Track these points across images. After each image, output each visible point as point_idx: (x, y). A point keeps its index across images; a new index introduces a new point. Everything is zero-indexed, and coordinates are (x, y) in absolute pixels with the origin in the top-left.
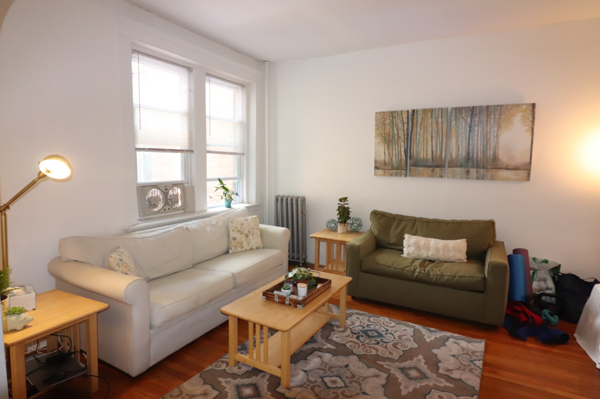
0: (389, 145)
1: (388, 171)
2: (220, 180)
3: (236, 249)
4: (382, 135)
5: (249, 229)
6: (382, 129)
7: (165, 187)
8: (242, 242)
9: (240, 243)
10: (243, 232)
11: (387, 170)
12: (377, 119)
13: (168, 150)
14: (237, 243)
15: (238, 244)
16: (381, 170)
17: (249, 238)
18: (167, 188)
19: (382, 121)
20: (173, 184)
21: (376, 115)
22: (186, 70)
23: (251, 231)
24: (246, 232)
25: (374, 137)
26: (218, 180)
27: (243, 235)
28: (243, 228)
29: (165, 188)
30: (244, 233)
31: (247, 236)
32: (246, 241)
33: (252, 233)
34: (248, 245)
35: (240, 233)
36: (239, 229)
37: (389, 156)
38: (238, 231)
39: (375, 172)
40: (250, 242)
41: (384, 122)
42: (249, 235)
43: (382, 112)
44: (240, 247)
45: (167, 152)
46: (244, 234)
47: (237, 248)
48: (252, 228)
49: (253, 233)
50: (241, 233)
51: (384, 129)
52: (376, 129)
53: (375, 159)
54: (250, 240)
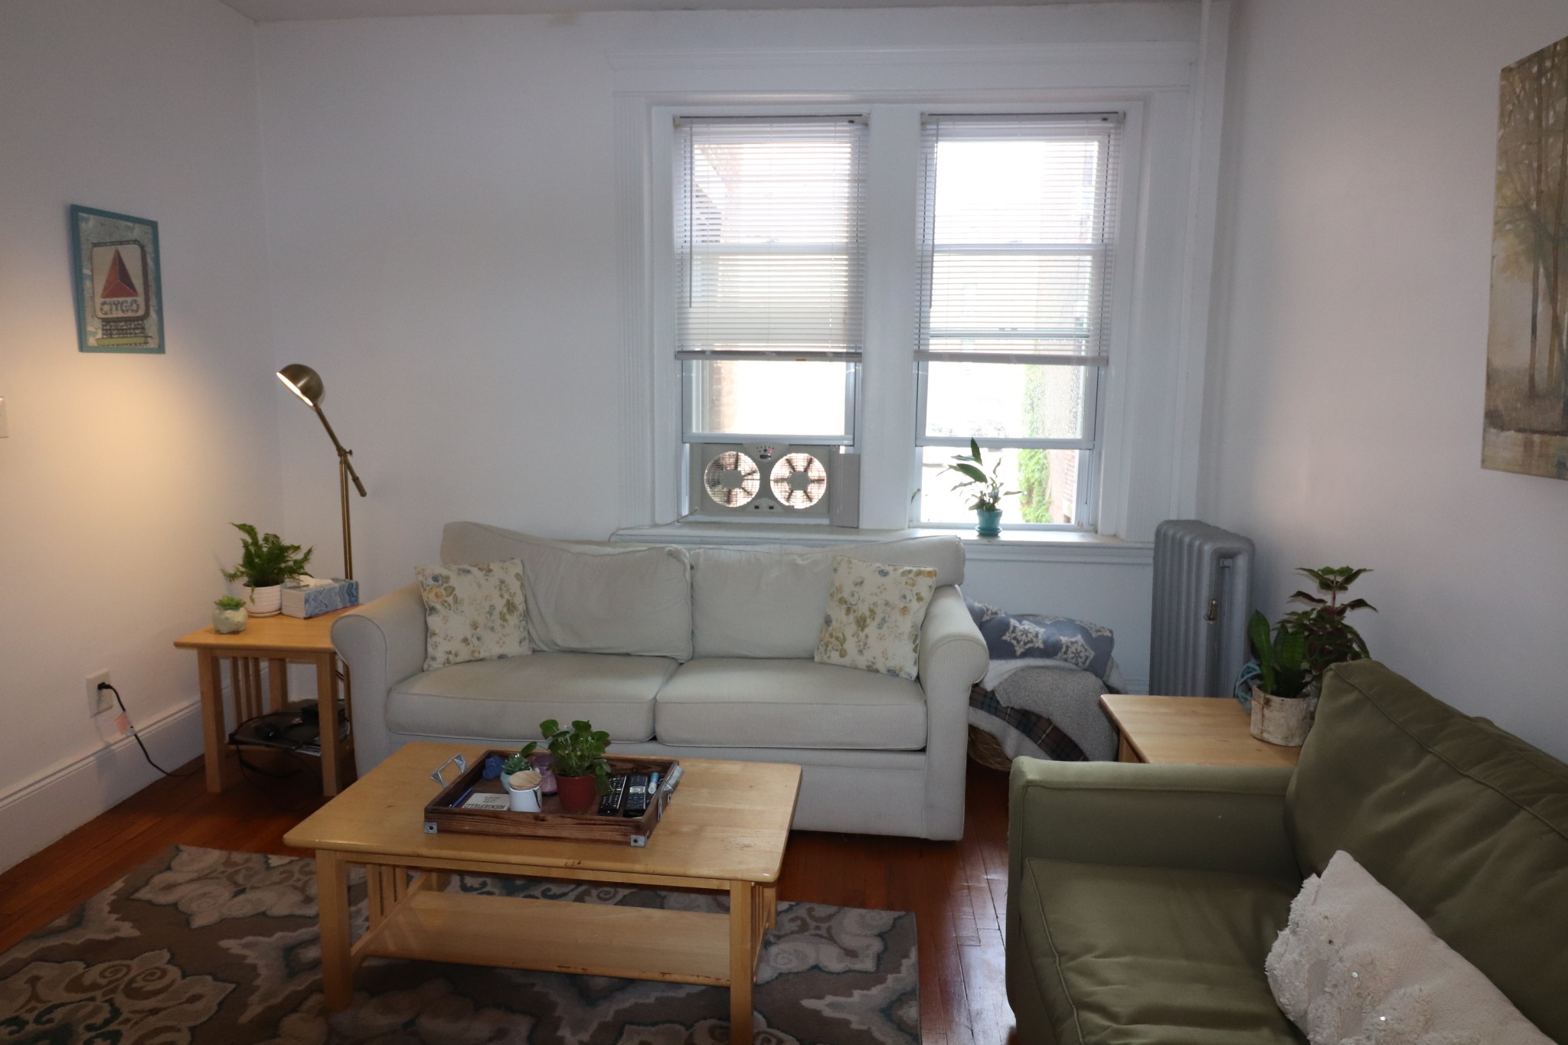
0: (1556, 266)
1: (1547, 438)
2: (974, 445)
3: (828, 655)
4: (1527, 206)
5: (875, 604)
6: (1530, 165)
7: (762, 450)
8: (844, 639)
9: (837, 639)
10: (854, 608)
11: (1542, 432)
12: (1510, 107)
13: (774, 354)
14: (831, 636)
15: (833, 640)
16: (1512, 433)
17: (867, 630)
18: (766, 454)
19: (1532, 116)
20: (790, 445)
21: (1502, 88)
22: (847, 126)
23: (879, 611)
24: (863, 609)
25: (1490, 227)
26: (970, 443)
27: (851, 617)
28: (856, 596)
29: (762, 453)
30: (855, 611)
31: (861, 623)
32: (855, 639)
33: (878, 620)
34: (861, 652)
35: (844, 607)
36: (846, 594)
37: (1553, 338)
38: (842, 601)
39: (1485, 442)
40: (865, 644)
41: (1539, 118)
42: (868, 621)
43: (1529, 60)
44: (837, 650)
45: (769, 360)
46: (856, 614)
47: (830, 651)
48: (887, 604)
49: (884, 620)
50: (848, 610)
51: (1535, 165)
52: (1499, 173)
53: (1489, 361)
54: (867, 637)
